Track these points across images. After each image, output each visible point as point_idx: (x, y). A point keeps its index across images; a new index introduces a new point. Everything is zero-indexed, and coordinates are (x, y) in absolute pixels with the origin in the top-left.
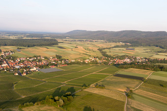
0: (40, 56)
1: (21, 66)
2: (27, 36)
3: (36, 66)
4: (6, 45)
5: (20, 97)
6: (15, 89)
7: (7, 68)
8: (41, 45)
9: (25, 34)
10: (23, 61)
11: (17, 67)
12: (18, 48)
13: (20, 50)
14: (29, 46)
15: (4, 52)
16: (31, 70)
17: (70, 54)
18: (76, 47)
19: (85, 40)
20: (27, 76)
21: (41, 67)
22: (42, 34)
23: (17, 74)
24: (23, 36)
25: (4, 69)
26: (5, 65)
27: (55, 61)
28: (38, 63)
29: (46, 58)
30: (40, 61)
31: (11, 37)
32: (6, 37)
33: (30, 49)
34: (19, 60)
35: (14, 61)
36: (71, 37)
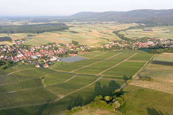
0: (55, 43)
1: (38, 56)
2: (32, 22)
3: (55, 55)
4: (12, 32)
5: (58, 97)
6: (45, 86)
7: (23, 59)
8: (51, 31)
9: (29, 19)
10: (39, 50)
11: (34, 57)
12: (29, 35)
13: (31, 37)
14: (38, 33)
15: (15, 41)
16: (51, 60)
17: (86, 39)
18: (90, 31)
19: (94, 22)
20: (51, 68)
21: (60, 55)
22: (47, 19)
23: (39, 66)
24: (27, 21)
25: (21, 61)
26: (20, 56)
27: (73, 48)
28: (55, 51)
29: (62, 45)
30: (56, 49)
31: (15, 23)
32: (10, 23)
33: (41, 35)
34: (34, 49)
35: (29, 50)
36: (77, 20)
